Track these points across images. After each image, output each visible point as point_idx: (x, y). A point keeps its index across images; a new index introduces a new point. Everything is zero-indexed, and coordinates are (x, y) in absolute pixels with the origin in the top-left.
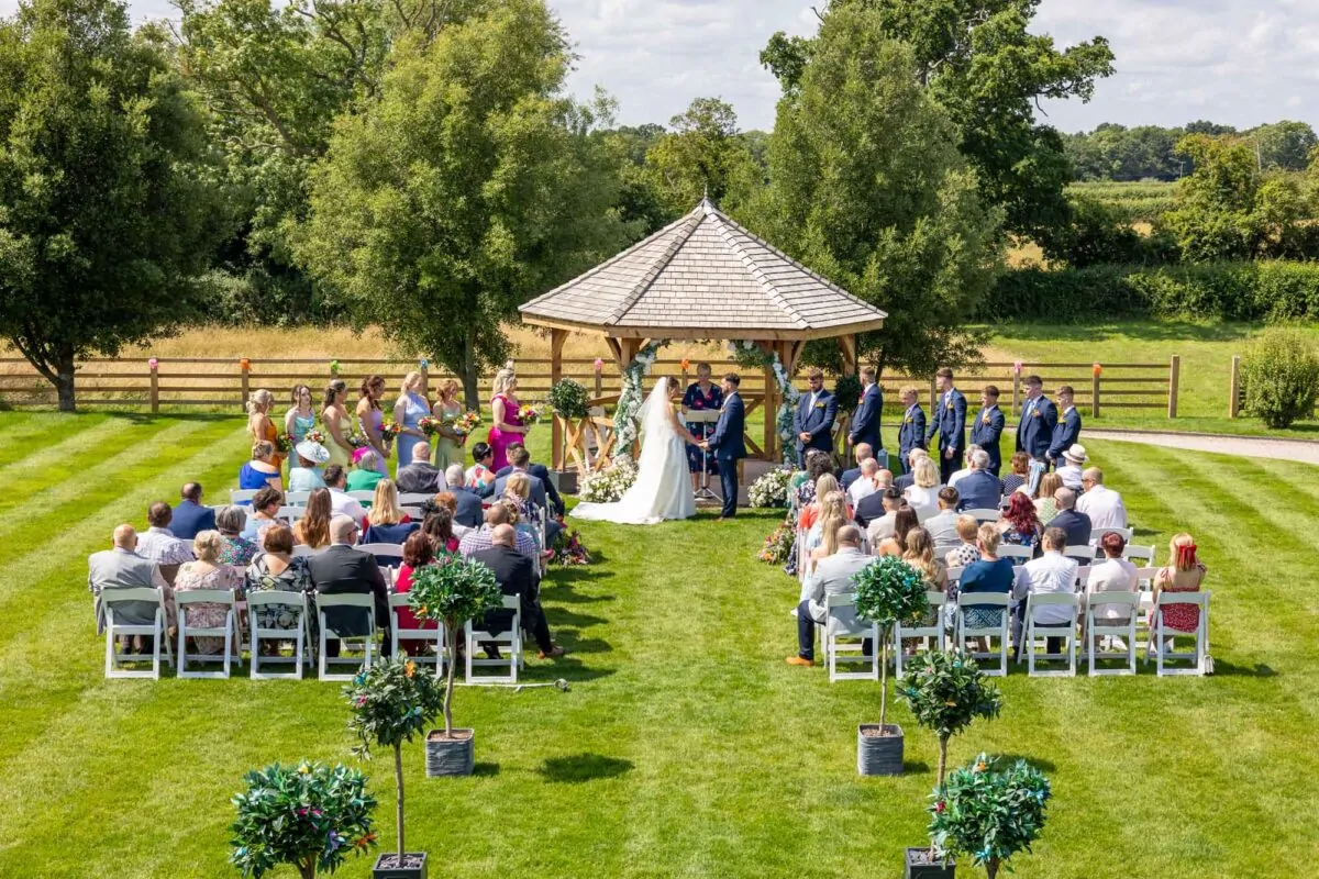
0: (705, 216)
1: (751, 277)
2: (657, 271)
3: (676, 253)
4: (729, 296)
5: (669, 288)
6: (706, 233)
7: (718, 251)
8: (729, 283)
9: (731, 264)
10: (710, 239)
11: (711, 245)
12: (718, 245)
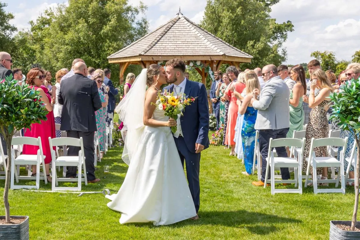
0: (179, 18)
1: (199, 38)
2: (160, 37)
3: (168, 30)
4: (191, 44)
5: (165, 42)
6: (180, 24)
7: (185, 30)
8: (190, 40)
9: (190, 34)
10: (181, 26)
11: (182, 28)
12: (185, 28)
